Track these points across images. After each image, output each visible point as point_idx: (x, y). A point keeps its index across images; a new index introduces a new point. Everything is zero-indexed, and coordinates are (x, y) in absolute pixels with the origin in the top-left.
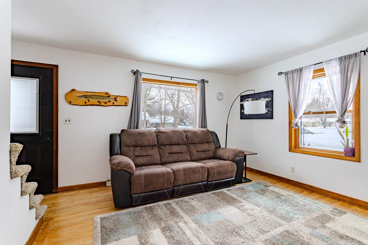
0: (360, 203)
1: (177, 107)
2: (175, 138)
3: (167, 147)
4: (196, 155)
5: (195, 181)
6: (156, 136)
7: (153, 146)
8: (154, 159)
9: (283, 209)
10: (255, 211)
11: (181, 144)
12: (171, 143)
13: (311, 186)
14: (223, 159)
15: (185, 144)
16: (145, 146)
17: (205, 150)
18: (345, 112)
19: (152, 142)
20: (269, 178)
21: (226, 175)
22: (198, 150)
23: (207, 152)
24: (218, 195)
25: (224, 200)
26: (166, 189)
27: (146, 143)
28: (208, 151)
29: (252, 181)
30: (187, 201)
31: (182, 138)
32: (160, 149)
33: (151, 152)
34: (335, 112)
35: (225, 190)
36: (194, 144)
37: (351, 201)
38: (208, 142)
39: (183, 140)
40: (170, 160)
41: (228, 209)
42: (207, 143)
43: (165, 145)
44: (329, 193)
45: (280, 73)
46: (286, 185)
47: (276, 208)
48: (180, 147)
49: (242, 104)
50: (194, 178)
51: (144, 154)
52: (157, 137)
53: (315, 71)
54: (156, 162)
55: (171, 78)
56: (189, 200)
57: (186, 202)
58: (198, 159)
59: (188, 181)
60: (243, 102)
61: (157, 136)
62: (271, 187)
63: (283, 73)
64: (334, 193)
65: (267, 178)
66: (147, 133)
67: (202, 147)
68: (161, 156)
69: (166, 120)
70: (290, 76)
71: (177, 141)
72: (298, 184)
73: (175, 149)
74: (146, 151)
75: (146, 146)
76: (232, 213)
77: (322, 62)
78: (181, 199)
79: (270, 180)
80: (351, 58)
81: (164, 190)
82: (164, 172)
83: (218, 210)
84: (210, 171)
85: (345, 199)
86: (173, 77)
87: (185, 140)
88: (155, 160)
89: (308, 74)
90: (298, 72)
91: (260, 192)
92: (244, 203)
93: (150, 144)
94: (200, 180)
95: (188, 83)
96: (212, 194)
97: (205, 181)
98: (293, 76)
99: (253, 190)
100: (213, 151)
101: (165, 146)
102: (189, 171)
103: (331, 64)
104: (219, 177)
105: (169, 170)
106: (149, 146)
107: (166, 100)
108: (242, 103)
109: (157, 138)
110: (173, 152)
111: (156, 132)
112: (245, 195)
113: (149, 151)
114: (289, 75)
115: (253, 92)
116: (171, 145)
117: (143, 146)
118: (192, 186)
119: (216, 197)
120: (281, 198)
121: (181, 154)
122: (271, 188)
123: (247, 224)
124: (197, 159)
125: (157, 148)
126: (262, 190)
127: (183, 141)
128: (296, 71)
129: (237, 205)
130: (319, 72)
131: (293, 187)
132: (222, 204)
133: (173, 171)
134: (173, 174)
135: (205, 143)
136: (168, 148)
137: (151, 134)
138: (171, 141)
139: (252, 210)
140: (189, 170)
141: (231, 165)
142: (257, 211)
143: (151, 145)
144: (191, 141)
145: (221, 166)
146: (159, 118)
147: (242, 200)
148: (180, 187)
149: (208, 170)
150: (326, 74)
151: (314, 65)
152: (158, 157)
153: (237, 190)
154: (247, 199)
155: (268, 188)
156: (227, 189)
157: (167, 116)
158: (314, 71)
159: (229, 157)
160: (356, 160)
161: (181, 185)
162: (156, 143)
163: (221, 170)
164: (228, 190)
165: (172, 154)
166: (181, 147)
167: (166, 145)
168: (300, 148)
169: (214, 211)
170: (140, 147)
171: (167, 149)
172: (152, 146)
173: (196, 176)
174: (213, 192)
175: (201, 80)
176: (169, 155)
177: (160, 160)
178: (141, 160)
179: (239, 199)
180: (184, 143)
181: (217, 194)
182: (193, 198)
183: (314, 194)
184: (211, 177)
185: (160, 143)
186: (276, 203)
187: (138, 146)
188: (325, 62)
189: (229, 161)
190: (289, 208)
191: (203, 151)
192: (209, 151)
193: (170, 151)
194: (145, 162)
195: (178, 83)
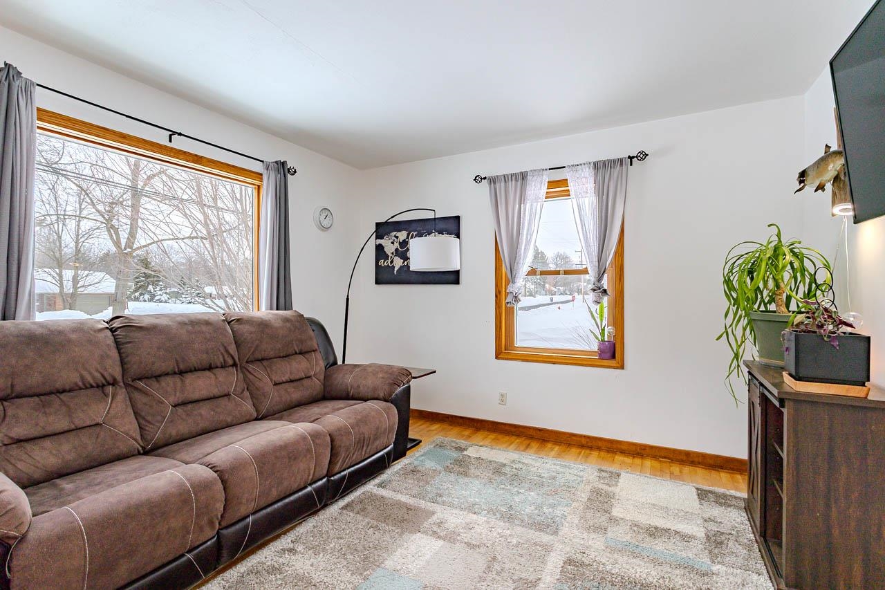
0: (623, 447)
1: (130, 244)
2: (196, 346)
3: (169, 382)
4: (274, 396)
5: (295, 487)
6: (113, 345)
7: (102, 386)
8: (115, 436)
9: (526, 500)
10: (478, 529)
11: (219, 365)
12: (182, 366)
13: (540, 430)
14: (356, 396)
15: (232, 366)
16: (64, 391)
17: (298, 377)
18: (604, 272)
19: (97, 370)
20: (451, 425)
21: (377, 443)
22: (277, 378)
23: (305, 382)
24: (360, 508)
25: (386, 519)
26: (189, 552)
27: (69, 377)
28: (306, 378)
29: (421, 441)
30: (276, 566)
31: (223, 345)
32: (136, 395)
33: (96, 411)
34: (585, 271)
35: (371, 487)
36: (265, 363)
37: (609, 445)
38: (304, 350)
39: (227, 351)
40: (183, 428)
41: (413, 548)
42: (300, 353)
43: (157, 377)
44: (574, 438)
45: (479, 179)
46: (493, 436)
47: (512, 503)
48: (216, 378)
49: (380, 245)
50: (293, 479)
51: (61, 425)
52: (119, 349)
53: (551, 184)
54: (122, 448)
55: (170, 136)
56: (281, 560)
57: (273, 570)
58: (281, 406)
59: (274, 494)
60: (382, 238)
61: (118, 344)
62: (470, 449)
63: (485, 178)
64: (581, 436)
65: (445, 426)
66: (73, 336)
67: (288, 366)
68: (143, 422)
69: (81, 284)
70: (501, 186)
71: (204, 356)
72: (513, 429)
73: (200, 385)
74: (70, 413)
75: (67, 388)
76: (428, 557)
77: (564, 167)
78: (249, 565)
79: (456, 430)
80: (614, 168)
81: (183, 555)
82: (184, 485)
83: (386, 562)
84: (337, 443)
85: (600, 444)
86: (180, 134)
87: (232, 349)
88: (118, 444)
89: (537, 188)
90: (516, 180)
91: (456, 468)
92: (440, 512)
93: (90, 379)
94: (311, 477)
95: (233, 166)
96: (345, 511)
97: (324, 477)
98: (506, 187)
99: (439, 468)
100: (322, 377)
101: (158, 381)
102: (276, 457)
103: (580, 172)
104: (359, 453)
105: (201, 472)
106: (81, 389)
107: (79, 221)
108: (379, 241)
109: (120, 353)
110: (196, 396)
111: (113, 330)
112: (428, 488)
113: (85, 408)
114: (498, 185)
115: (430, 215)
116: (181, 373)
117: (47, 394)
118: (287, 505)
119: (360, 518)
120: (505, 474)
121: (224, 401)
122: (472, 452)
123: (482, 579)
124: (276, 408)
125: (122, 394)
126: (458, 462)
127: (226, 356)
128: (514, 178)
129: (426, 525)
130: (558, 188)
131: (507, 438)
132: (387, 537)
133: (220, 472)
134: (220, 486)
135: (296, 353)
136: (171, 385)
137: (90, 341)
138: (184, 360)
139: (468, 527)
140: (278, 454)
141: (387, 411)
142: (483, 527)
143: (92, 382)
144: (254, 352)
145: (363, 420)
146: (50, 278)
147: (430, 506)
148: (248, 520)
149: (332, 441)
150: (571, 193)
151: (550, 169)
152: (129, 425)
153: (403, 477)
154: (440, 499)
155: (465, 453)
156: (377, 481)
157: (86, 272)
158: (548, 182)
159: (375, 389)
160: (618, 365)
161: (249, 516)
162: (117, 372)
163: (365, 430)
164: (380, 485)
165: (190, 406)
166: (221, 375)
167: (160, 376)
168: (516, 349)
169: (379, 572)
170: (36, 399)
171: (169, 392)
172: (98, 386)
173: (299, 469)
174: (342, 503)
175: (276, 162)
176: (180, 410)
177: (139, 438)
178: (45, 457)
179: (422, 504)
180: (230, 362)
181: (357, 508)
182: (291, 546)
183: (549, 445)
184: (341, 461)
185: (134, 369)
186: (503, 488)
187: (18, 397)
188: (569, 166)
189: (375, 401)
190: (532, 493)
191: (292, 381)
192: (309, 377)
193: (179, 397)
194: (68, 457)
195: (196, 158)
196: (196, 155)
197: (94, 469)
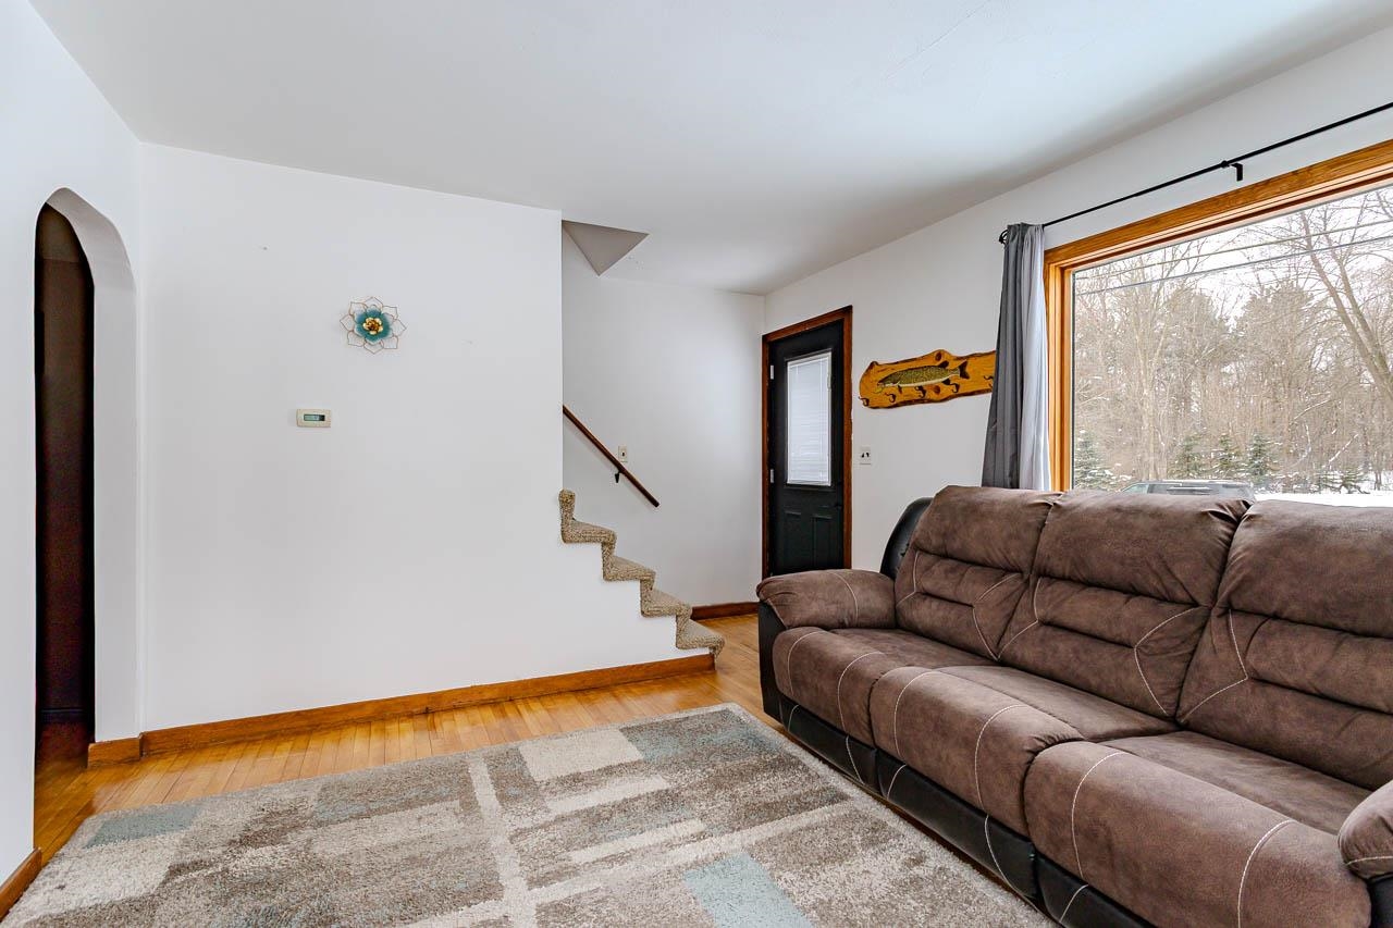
40: (1029, 654)
51: (948, 593)
55: (1239, 168)
61: (1043, 525)
73: (1085, 608)
74: (959, 583)
86: (1254, 154)
109: (1039, 538)
110: (1069, 620)
117: (960, 560)
170: (952, 562)
171: (1046, 600)
177: (995, 641)
193: (1050, 613)
194: (936, 623)
195: (1296, 179)
196: (1295, 173)
197: (935, 643)
